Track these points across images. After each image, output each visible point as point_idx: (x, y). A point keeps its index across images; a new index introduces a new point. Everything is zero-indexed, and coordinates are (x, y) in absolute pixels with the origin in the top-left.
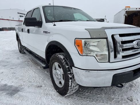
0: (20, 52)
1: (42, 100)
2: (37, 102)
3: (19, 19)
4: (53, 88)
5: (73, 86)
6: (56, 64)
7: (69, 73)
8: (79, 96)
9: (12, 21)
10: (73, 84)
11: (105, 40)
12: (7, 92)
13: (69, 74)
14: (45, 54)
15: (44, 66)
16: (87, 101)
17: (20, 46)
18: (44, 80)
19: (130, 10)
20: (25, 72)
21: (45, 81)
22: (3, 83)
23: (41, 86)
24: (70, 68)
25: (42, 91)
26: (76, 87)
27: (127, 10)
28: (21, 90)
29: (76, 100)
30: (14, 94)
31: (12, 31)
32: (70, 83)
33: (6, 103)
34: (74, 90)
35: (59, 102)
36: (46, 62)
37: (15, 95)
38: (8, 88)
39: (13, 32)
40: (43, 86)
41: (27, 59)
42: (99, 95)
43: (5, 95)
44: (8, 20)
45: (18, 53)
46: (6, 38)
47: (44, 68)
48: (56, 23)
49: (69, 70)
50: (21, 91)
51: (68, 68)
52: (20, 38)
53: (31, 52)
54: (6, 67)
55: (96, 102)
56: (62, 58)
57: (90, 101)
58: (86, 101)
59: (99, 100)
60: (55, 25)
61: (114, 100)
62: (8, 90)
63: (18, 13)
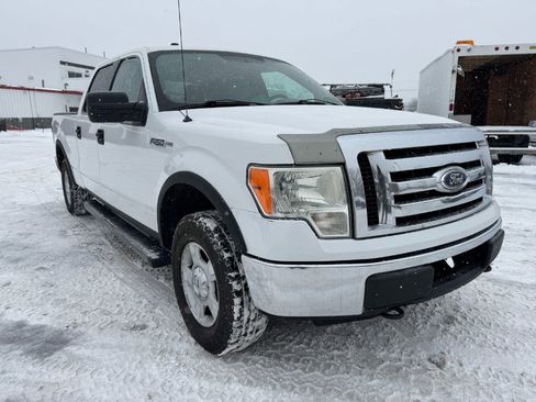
0: (71, 209)
1: (145, 369)
2: (130, 375)
3: (66, 85)
4: (185, 332)
5: (245, 318)
6: (194, 249)
7: (233, 275)
8: (269, 356)
9: (40, 93)
10: (246, 312)
11: (339, 169)
12: (28, 346)
13: (233, 279)
14: (155, 214)
15: (154, 256)
16: (296, 368)
17: (71, 188)
18: (155, 307)
19: (474, 53)
20: (89, 280)
21: (157, 310)
22: (13, 317)
23: (144, 327)
24: (236, 259)
25: (145, 342)
26: (257, 324)
27: (464, 53)
28: (74, 341)
29: (260, 366)
30: (51, 354)
31: (37, 132)
32: (236, 309)
33: (24, 381)
34: (251, 333)
35: (202, 374)
36: (161, 244)
37: (54, 357)
38: (28, 335)
39: (42, 134)
40: (152, 324)
41: (97, 236)
42: (338, 349)
43: (22, 355)
44: (22, 88)
45: (62, 213)
46: (17, 160)
47: (155, 264)
48: (191, 113)
49: (232, 266)
50: (74, 344)
51: (231, 259)
52: (72, 158)
53: (108, 211)
54: (20, 264)
55: (324, 371)
56: (212, 229)
57: (304, 369)
58: (291, 370)
59: (335, 365)
60: (187, 119)
61: (384, 364)
62: (31, 341)
63: (62, 63)
